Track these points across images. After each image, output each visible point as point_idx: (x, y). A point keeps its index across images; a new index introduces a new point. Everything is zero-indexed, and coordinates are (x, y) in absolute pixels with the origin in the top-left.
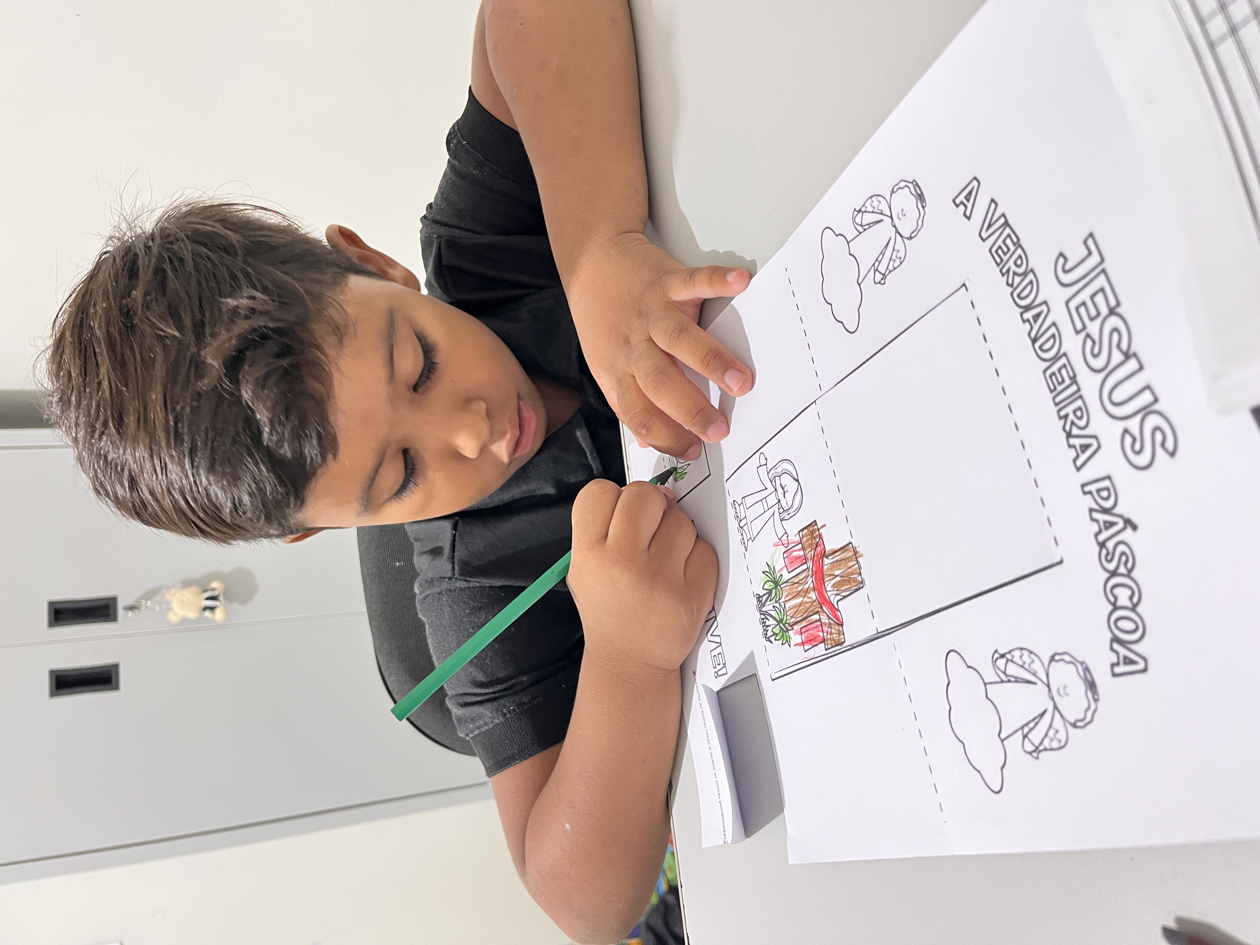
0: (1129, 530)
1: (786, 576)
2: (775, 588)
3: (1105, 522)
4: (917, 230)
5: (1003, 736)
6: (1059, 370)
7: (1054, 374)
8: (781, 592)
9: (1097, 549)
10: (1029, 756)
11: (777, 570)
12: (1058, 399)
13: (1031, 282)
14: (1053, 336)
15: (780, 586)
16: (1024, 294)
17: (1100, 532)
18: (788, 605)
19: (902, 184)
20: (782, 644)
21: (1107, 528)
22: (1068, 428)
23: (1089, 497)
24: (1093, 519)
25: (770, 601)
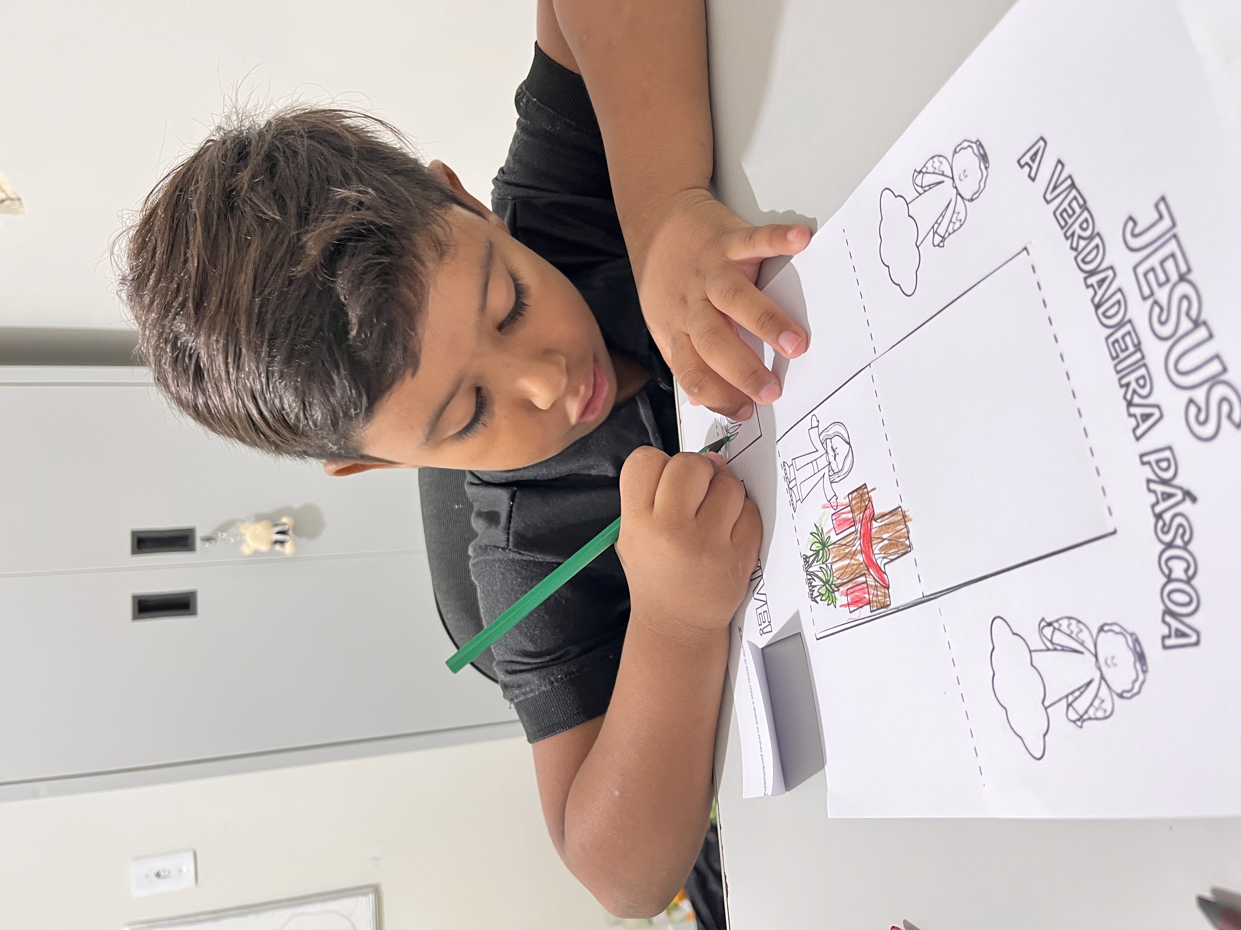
0: (1188, 502)
1: (834, 538)
2: (823, 549)
3: (1163, 494)
4: (979, 192)
5: (1047, 704)
6: (1123, 337)
7: (1117, 341)
8: (828, 554)
9: (1153, 520)
10: (1072, 724)
11: (825, 531)
12: (1120, 367)
13: (1097, 247)
14: (1119, 302)
15: (827, 547)
16: (1088, 259)
17: (1157, 503)
18: (835, 567)
19: (966, 144)
20: (828, 605)
21: (1164, 500)
22: (1129, 397)
23: (1147, 467)
24: (1150, 490)
25: (817, 562)
